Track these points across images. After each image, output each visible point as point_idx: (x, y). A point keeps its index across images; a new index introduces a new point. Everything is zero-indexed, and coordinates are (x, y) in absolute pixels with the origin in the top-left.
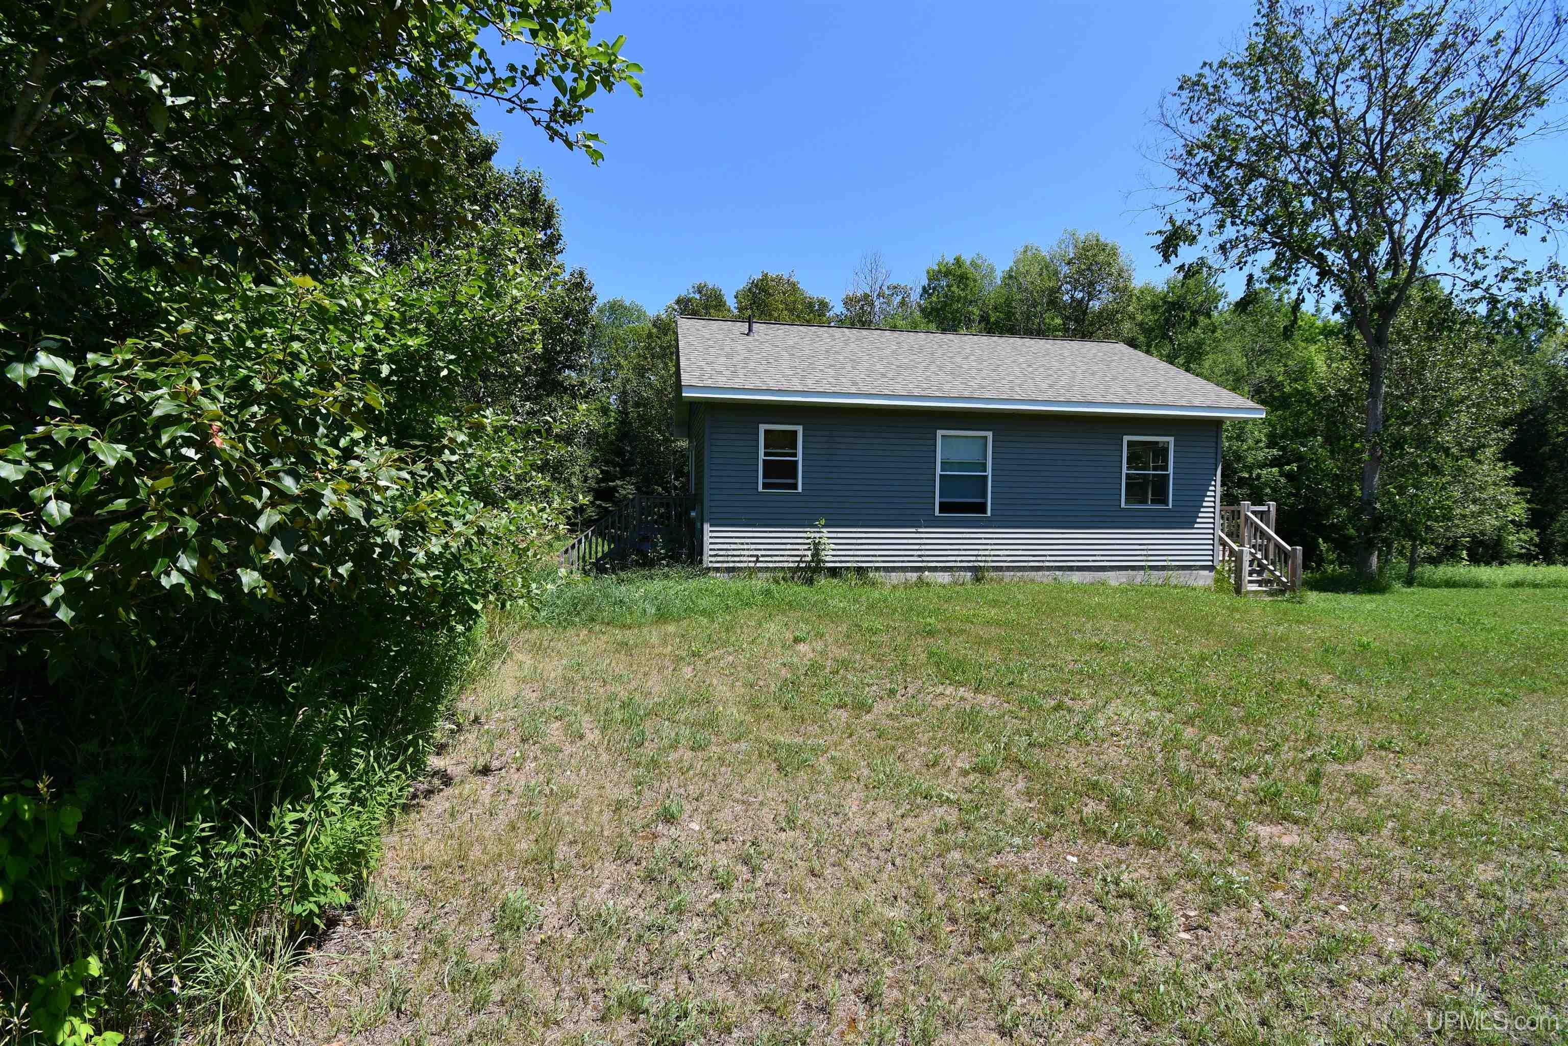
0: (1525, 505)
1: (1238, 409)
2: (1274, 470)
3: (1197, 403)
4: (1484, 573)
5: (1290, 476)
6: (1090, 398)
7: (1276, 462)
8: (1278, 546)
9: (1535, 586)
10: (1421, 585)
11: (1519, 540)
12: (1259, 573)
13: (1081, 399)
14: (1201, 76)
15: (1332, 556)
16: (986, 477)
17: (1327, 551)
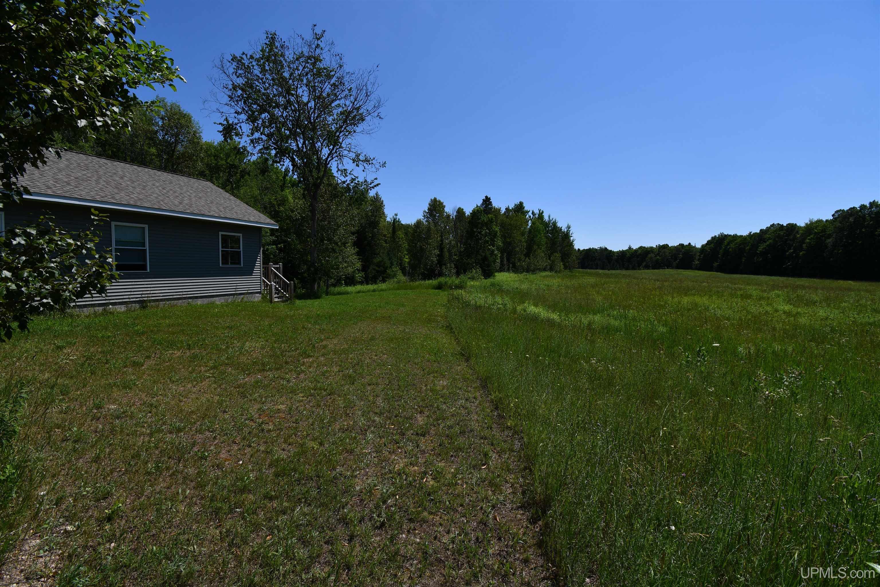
0: (360, 263)
1: (268, 224)
2: (274, 246)
3: (252, 220)
4: (350, 289)
5: (280, 250)
6: (202, 212)
7: (274, 243)
8: (284, 281)
9: (363, 292)
10: (330, 294)
11: (359, 276)
12: (278, 294)
13: (199, 212)
14: (241, 57)
15: (300, 285)
16: (146, 250)
17: (298, 283)
